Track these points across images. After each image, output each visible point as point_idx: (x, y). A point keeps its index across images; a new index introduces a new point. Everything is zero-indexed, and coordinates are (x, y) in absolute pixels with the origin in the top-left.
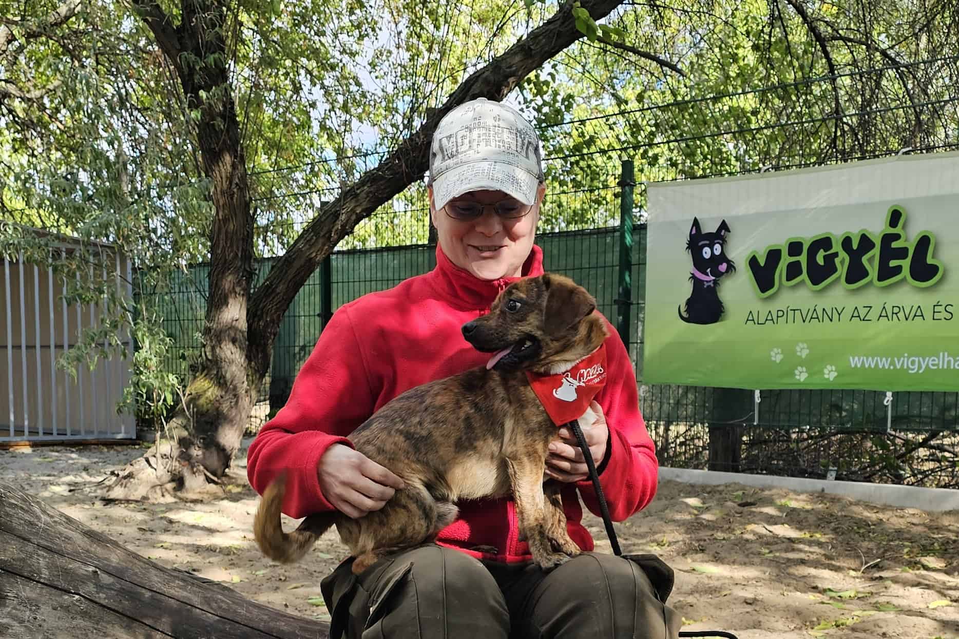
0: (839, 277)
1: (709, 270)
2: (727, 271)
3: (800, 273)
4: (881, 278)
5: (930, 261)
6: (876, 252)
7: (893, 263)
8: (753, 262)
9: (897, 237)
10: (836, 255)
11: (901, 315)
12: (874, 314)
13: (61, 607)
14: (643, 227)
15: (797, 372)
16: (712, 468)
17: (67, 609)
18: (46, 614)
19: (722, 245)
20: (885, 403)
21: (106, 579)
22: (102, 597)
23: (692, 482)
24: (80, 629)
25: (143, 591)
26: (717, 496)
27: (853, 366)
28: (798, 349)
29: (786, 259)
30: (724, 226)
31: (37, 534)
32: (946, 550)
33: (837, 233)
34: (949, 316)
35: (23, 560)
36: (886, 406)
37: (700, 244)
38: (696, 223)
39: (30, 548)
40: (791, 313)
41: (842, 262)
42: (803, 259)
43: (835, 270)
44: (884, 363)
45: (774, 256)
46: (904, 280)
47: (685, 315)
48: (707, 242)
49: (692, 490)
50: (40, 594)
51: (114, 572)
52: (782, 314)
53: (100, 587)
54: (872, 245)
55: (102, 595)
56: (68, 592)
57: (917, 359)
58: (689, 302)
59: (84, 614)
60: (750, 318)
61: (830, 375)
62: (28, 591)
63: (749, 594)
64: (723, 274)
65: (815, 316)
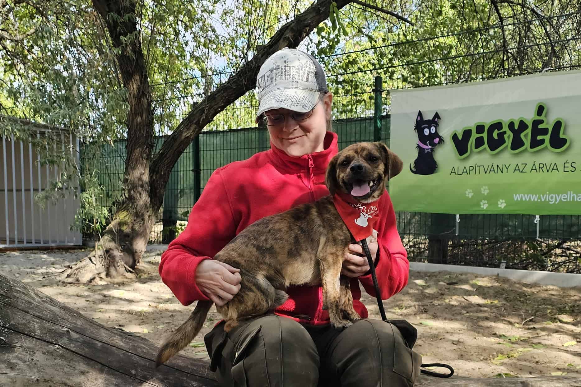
0: (507, 146)
1: (428, 142)
2: (439, 143)
3: (483, 144)
4: (532, 147)
5: (561, 136)
6: (529, 131)
7: (539, 138)
8: (455, 137)
9: (542, 122)
10: (505, 133)
11: (544, 169)
12: (528, 169)
13: (48, 352)
14: (388, 116)
15: (482, 203)
16: (431, 261)
17: (51, 353)
18: (39, 357)
19: (436, 127)
20: (535, 222)
21: (74, 335)
22: (72, 346)
23: (419, 270)
24: (59, 365)
25: (97, 342)
26: (434, 278)
27: (516, 199)
28: (482, 189)
29: (474, 136)
30: (437, 116)
31: (32, 308)
32: (573, 311)
33: (506, 120)
34: (573, 169)
35: (25, 324)
36: (536, 224)
37: (423, 126)
38: (420, 114)
39: (29, 317)
40: (478, 168)
41: (509, 137)
42: (485, 135)
43: (504, 142)
44: (534, 198)
45: (467, 133)
46: (546, 148)
47: (414, 169)
48: (427, 125)
49: (419, 275)
50: (35, 345)
51: (79, 331)
52: (472, 168)
53: (71, 340)
54: (526, 127)
55: (72, 345)
56: (52, 343)
57: (554, 196)
58: (416, 162)
59: (62, 357)
60: (453, 171)
61: (502, 206)
62: (28, 343)
63: (455, 338)
64: (436, 144)
65: (492, 169)
